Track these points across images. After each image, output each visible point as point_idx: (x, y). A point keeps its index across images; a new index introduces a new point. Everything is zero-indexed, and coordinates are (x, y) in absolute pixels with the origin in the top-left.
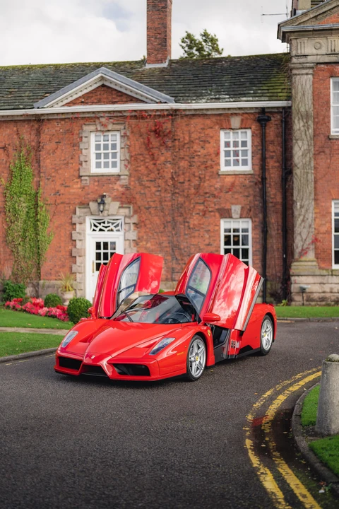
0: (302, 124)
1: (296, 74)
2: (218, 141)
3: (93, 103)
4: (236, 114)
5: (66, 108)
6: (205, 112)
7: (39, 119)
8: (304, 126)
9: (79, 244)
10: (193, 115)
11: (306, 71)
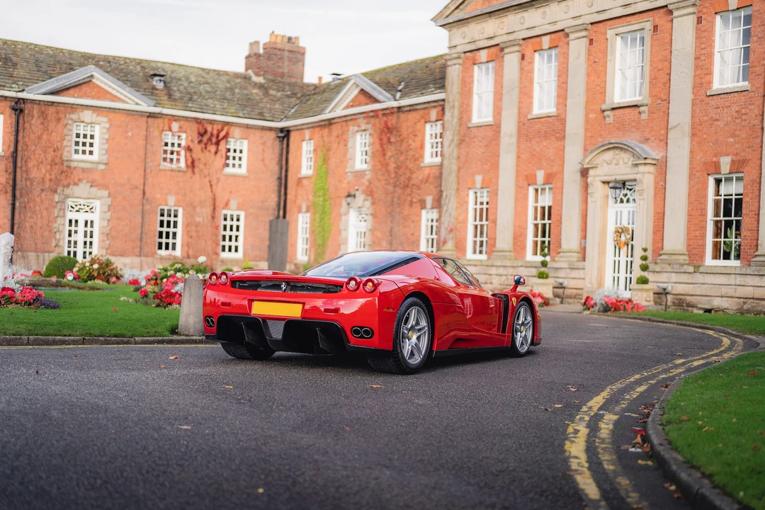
0: (450, 115)
1: (449, 66)
2: (423, 135)
3: (357, 106)
4: (435, 107)
5: (344, 111)
6: (415, 107)
7: (330, 123)
9: (343, 234)
10: (410, 111)
11: (455, 61)
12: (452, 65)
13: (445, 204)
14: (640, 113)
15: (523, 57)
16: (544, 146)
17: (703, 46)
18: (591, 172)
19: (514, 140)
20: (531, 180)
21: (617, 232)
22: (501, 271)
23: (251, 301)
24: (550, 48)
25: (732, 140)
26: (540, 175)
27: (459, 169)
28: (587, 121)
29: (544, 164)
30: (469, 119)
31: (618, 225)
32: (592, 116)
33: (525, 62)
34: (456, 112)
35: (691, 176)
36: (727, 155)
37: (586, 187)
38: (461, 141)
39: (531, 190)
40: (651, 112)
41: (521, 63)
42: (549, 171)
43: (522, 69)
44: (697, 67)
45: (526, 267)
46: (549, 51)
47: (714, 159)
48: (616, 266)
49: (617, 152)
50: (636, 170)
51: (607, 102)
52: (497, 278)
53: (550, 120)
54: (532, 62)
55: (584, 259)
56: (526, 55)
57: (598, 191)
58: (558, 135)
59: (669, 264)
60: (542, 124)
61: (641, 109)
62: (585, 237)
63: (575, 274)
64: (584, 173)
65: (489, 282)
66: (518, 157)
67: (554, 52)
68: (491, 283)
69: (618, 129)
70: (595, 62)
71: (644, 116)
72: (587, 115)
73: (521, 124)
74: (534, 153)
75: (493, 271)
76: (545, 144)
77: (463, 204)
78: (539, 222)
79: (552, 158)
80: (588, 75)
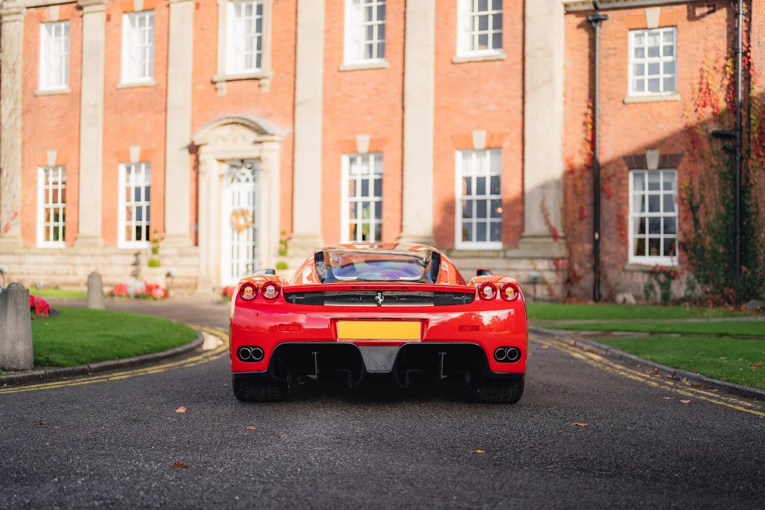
0: (9, 79)
1: (6, 22)
8: (11, 81)
11: (14, 17)
12: (11, 21)
13: (6, 184)
14: (260, 86)
15: (108, 18)
16: (139, 119)
17: (334, 19)
18: (203, 150)
19: (100, 111)
20: (123, 157)
21: (235, 214)
22: (89, 259)
23: (334, 321)
24: (144, 10)
25: (369, 118)
26: (135, 153)
27: (24, 144)
28: (195, 93)
29: (140, 139)
30: (36, 85)
31: (236, 207)
32: (200, 87)
33: (111, 24)
34: (19, 77)
35: (325, 153)
36: (364, 132)
37: (196, 166)
38: (26, 112)
39: (122, 169)
40: (273, 86)
41: (106, 26)
42: (146, 147)
43: (107, 32)
44: (327, 40)
46: (142, 15)
47: (350, 137)
48: (235, 252)
49: (234, 127)
50: (259, 147)
51: (219, 72)
53: (147, 90)
54: (119, 25)
55: (196, 244)
56: (112, 15)
57: (212, 169)
58: (158, 107)
59: (303, 248)
60: (135, 94)
61: (262, 82)
62: (197, 220)
63: (186, 261)
64: (194, 149)
66: (106, 131)
67: (147, 15)
68: (75, 274)
69: (234, 103)
70: (202, 29)
71: (265, 90)
72: (194, 86)
73: (108, 94)
74: (125, 126)
75: (78, 260)
76: (139, 117)
77: (30, 183)
78: (134, 204)
79: (150, 133)
80: (195, 43)
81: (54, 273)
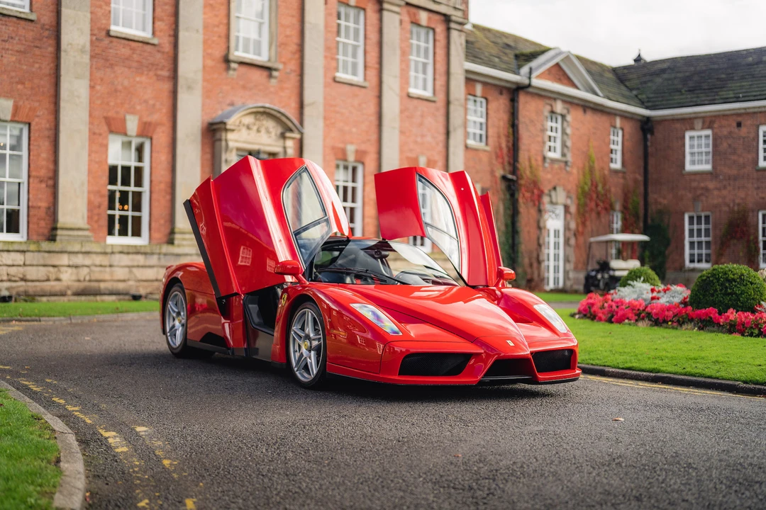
14: (271, 77)
16: (138, 82)
20: (115, 126)
22: (79, 260)
25: (355, 131)
26: (132, 122)
28: (206, 67)
29: (138, 107)
32: (210, 62)
35: (325, 157)
36: (352, 143)
40: (280, 80)
42: (145, 119)
45: (128, 253)
47: (341, 145)
49: (259, 116)
52: (70, 270)
53: (148, 48)
58: (160, 72)
60: (133, 50)
61: (273, 73)
65: (53, 277)
66: (92, 87)
68: (58, 280)
69: (244, 87)
73: (94, 38)
74: (120, 87)
75: (64, 260)
76: (138, 79)
78: (120, 188)
79: (151, 102)
81: (24, 279)
